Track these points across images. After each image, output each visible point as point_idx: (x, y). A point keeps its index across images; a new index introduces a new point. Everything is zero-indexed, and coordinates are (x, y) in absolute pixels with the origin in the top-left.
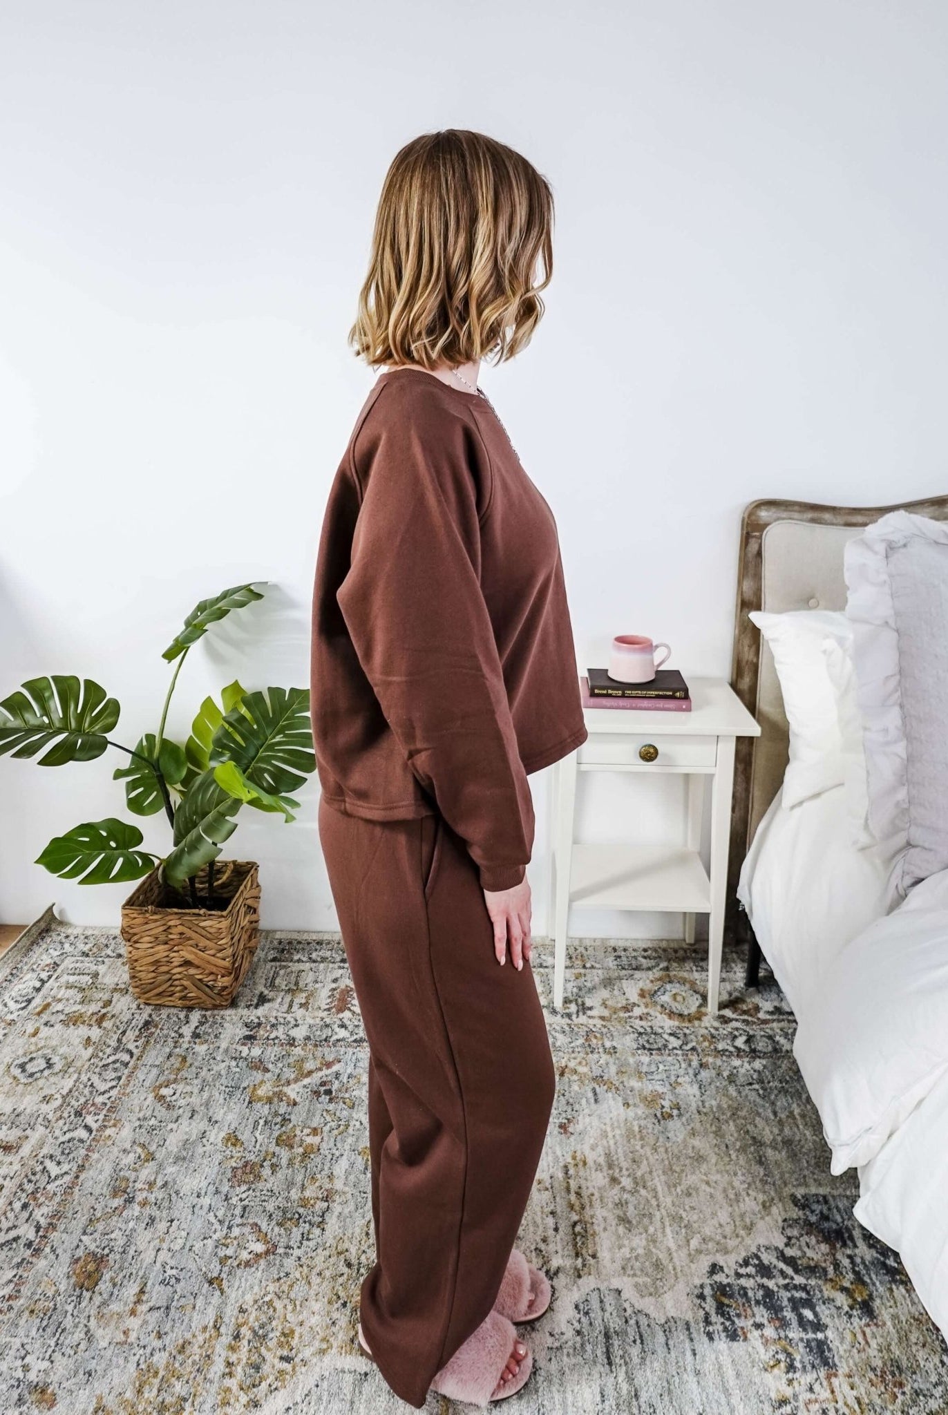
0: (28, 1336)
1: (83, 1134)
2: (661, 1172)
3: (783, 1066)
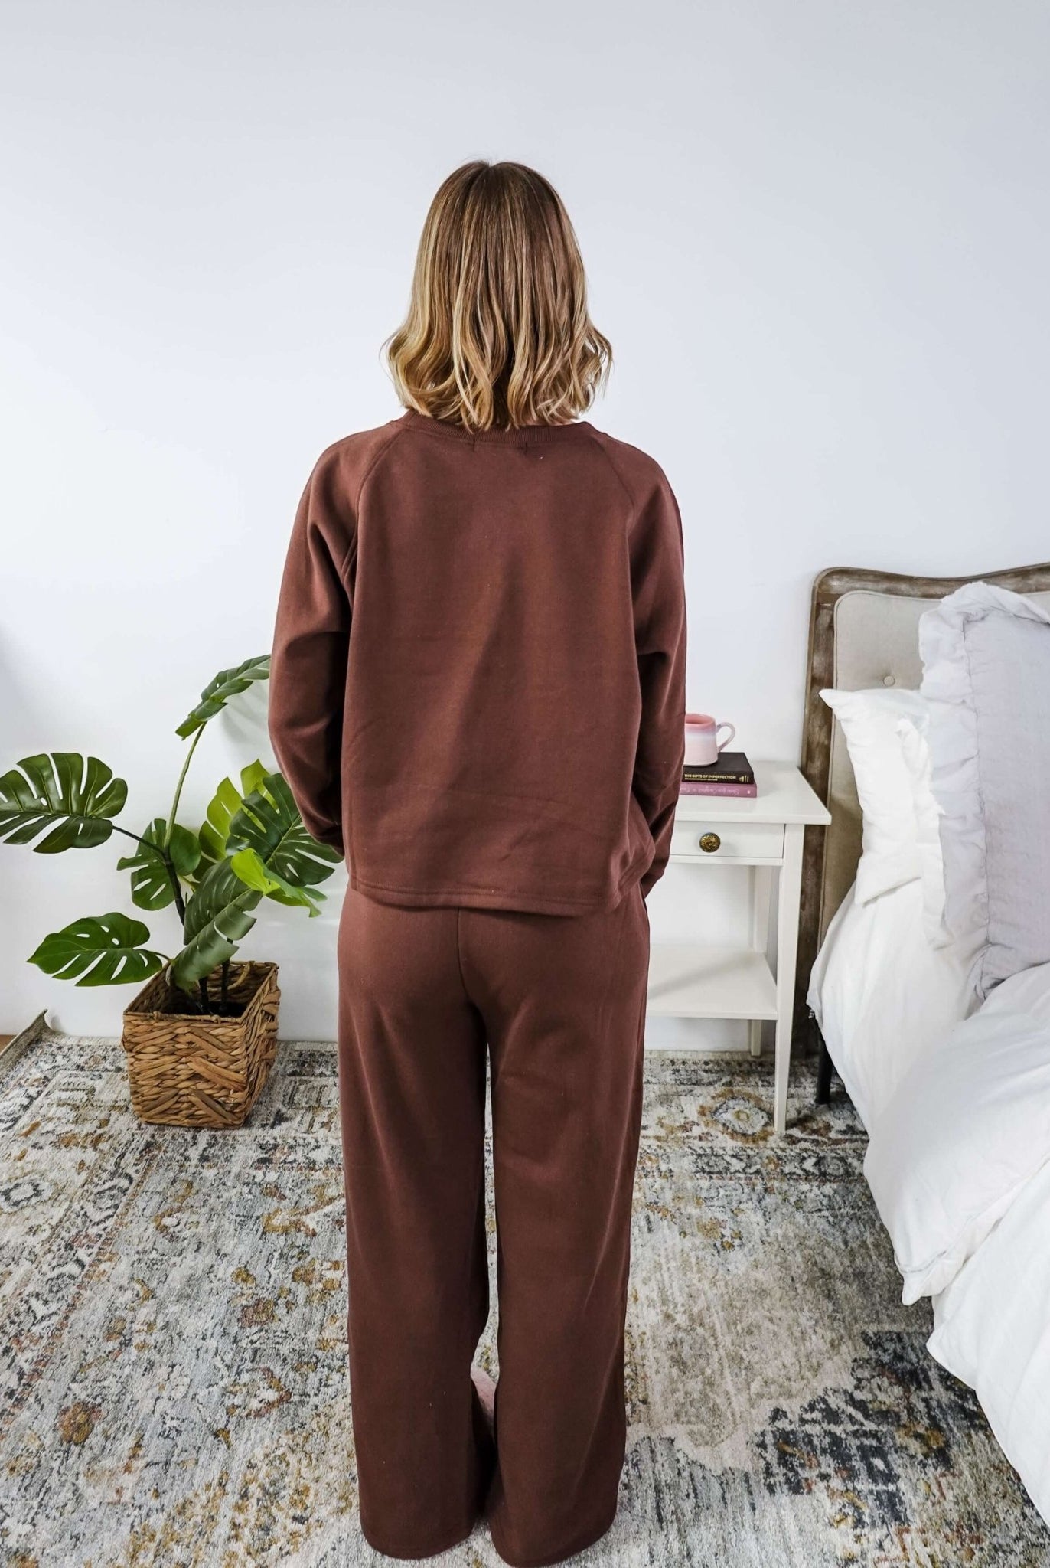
0: (7, 1496)
1: (73, 1268)
2: (719, 1308)
3: (856, 1191)
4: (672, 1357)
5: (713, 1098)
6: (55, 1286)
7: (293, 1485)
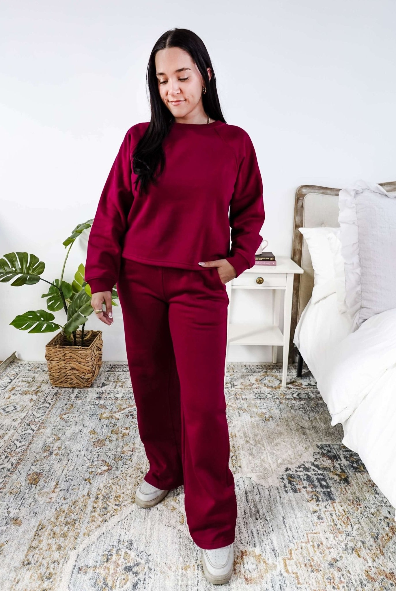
0: (9, 501)
1: (31, 432)
2: (265, 438)
3: (312, 403)
4: (249, 454)
5: (260, 376)
6: (23, 437)
7: (114, 495)
